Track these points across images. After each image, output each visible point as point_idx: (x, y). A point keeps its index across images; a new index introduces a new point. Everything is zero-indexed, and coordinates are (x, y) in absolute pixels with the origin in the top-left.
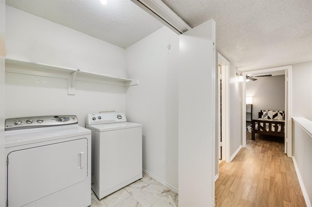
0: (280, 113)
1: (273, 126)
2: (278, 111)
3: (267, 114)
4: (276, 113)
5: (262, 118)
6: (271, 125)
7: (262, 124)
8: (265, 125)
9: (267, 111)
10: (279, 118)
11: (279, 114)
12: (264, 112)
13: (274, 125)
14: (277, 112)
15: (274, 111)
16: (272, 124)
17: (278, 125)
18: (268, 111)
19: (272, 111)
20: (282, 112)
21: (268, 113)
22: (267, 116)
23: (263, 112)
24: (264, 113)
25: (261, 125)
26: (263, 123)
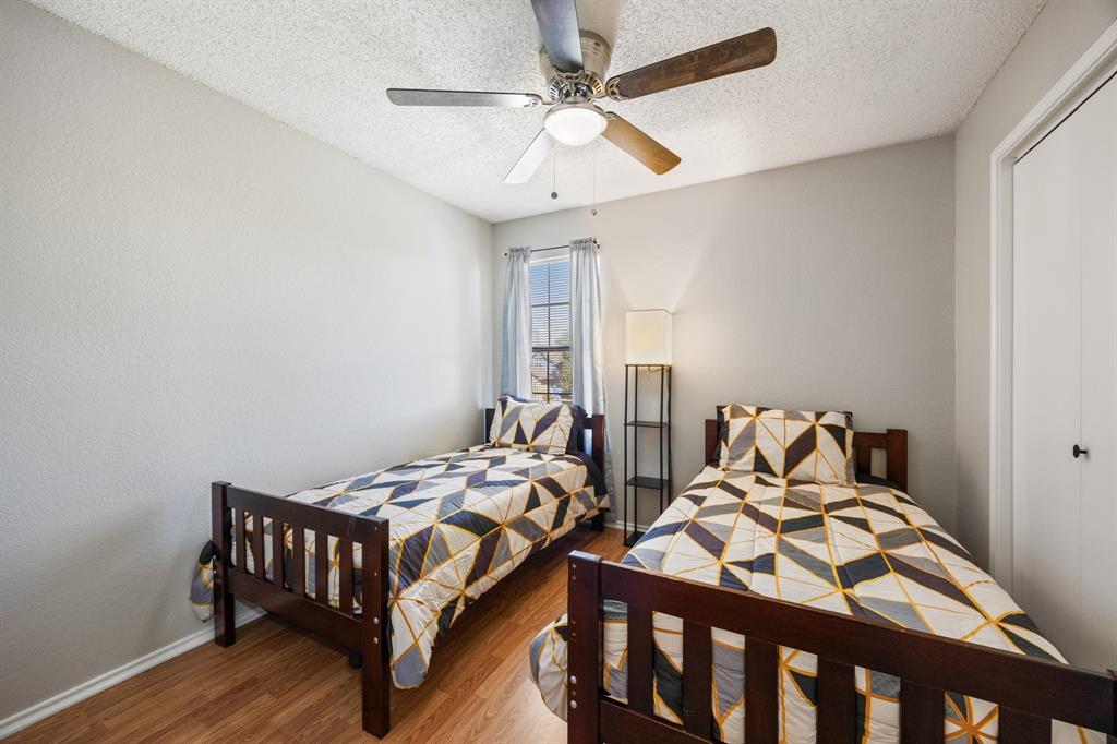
0: (831, 428)
1: (797, 677)
2: (819, 416)
3: (749, 435)
4: (804, 427)
5: (723, 462)
6: (773, 662)
7: (669, 633)
8: (698, 646)
9: (752, 410)
10: (824, 472)
11: (824, 438)
12: (732, 421)
13: (806, 663)
14: (811, 416)
15: (792, 415)
16: (785, 652)
17: (862, 678)
18: (760, 411)
19: (780, 413)
20: (842, 424)
21: (760, 431)
22: (750, 456)
23: (727, 416)
24: (736, 427)
25: (660, 638)
26: (676, 623)
